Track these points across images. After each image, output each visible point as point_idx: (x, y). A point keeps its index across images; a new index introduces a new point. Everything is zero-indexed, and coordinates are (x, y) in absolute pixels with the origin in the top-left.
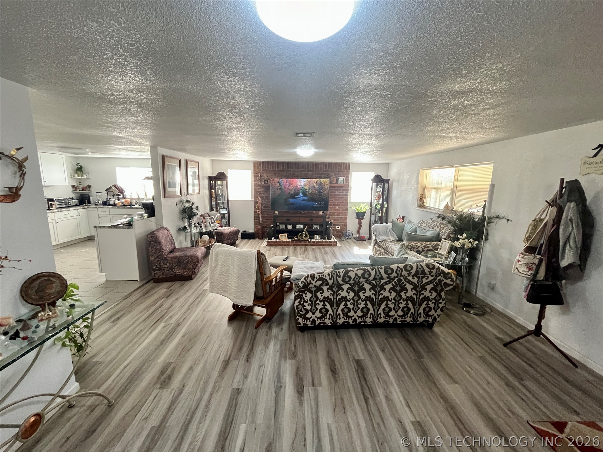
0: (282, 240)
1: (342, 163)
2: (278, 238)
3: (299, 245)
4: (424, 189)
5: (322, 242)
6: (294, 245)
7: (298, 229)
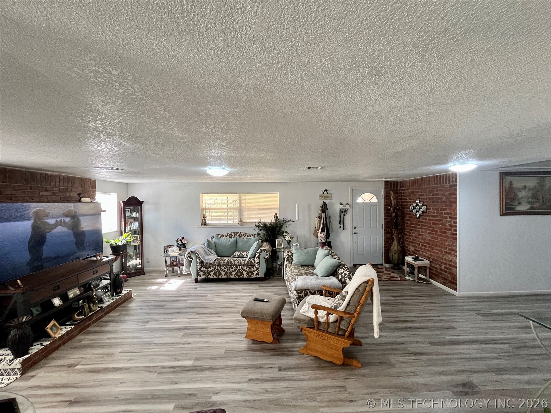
0: (57, 336)
1: (86, 179)
2: (49, 336)
3: (88, 326)
4: (202, 210)
5: (117, 301)
6: (80, 331)
7: (72, 298)
